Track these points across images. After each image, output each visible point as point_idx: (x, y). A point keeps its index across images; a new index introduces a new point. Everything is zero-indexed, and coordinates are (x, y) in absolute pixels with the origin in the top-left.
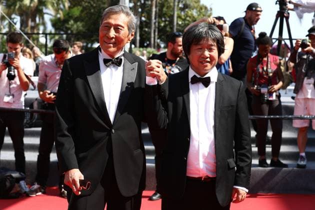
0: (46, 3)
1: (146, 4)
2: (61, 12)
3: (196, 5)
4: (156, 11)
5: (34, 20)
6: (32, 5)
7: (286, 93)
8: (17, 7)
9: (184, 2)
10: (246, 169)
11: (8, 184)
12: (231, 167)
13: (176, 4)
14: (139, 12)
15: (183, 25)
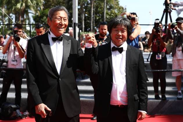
0: (30, 7)
1: (88, 6)
2: (38, 12)
3: (117, 7)
4: (93, 11)
5: (23, 17)
6: (22, 8)
7: (170, 57)
8: (13, 9)
9: (110, 5)
10: (145, 101)
11: (9, 112)
12: (136, 99)
13: (105, 6)
14: (84, 11)
15: (109, 18)
